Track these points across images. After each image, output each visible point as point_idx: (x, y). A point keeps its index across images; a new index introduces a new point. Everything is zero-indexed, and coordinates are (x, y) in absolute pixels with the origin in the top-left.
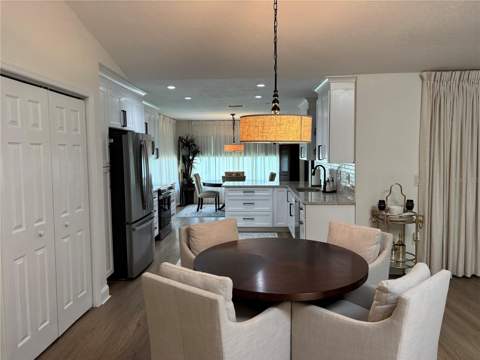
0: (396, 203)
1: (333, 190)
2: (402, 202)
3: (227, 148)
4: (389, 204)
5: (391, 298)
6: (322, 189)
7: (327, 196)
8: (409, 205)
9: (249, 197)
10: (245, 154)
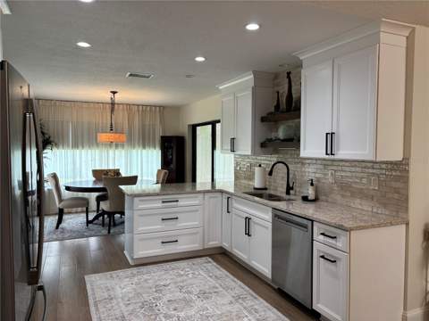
3: (103, 137)
9: (170, 209)
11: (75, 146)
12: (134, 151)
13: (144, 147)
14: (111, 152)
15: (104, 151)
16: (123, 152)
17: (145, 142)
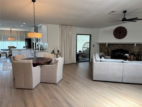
0: (56, 51)
1: (42, 49)
2: (57, 51)
3: (9, 39)
4: (55, 51)
5: (56, 61)
6: (40, 49)
7: (41, 51)
8: (58, 51)
9: (20, 52)
10: (14, 41)
11: (4, 41)
12: (19, 42)
13: (21, 41)
14: (13, 42)
15: (11, 42)
16: (16, 42)
17: (21, 40)
